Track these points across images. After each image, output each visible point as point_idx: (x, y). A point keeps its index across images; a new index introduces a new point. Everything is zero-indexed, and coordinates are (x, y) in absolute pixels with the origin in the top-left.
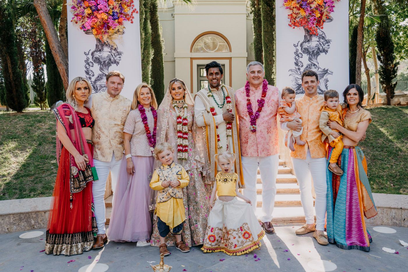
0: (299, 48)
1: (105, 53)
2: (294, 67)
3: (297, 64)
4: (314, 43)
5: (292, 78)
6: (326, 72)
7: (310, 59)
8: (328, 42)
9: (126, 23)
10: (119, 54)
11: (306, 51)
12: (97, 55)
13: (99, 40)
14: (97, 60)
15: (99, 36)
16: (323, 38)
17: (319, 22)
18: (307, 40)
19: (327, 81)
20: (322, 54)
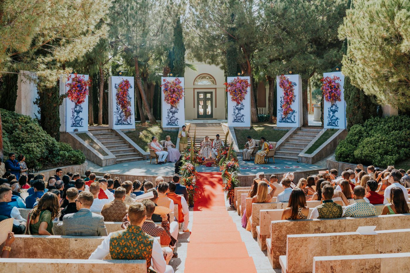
0: (235, 107)
1: (174, 109)
2: (233, 113)
3: (234, 113)
4: (239, 106)
5: (233, 117)
6: (243, 115)
7: (238, 111)
8: (244, 106)
9: (180, 100)
10: (178, 109)
11: (237, 108)
12: (171, 110)
13: (171, 106)
14: (171, 112)
15: (173, 105)
16: (242, 105)
17: (241, 100)
18: (237, 105)
19: (243, 118)
20: (242, 110)
